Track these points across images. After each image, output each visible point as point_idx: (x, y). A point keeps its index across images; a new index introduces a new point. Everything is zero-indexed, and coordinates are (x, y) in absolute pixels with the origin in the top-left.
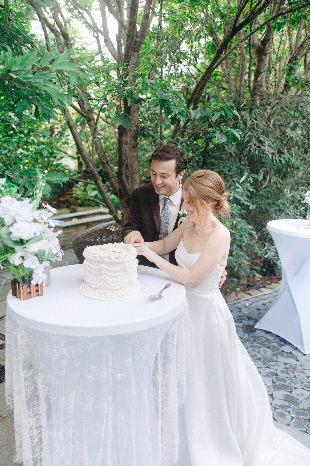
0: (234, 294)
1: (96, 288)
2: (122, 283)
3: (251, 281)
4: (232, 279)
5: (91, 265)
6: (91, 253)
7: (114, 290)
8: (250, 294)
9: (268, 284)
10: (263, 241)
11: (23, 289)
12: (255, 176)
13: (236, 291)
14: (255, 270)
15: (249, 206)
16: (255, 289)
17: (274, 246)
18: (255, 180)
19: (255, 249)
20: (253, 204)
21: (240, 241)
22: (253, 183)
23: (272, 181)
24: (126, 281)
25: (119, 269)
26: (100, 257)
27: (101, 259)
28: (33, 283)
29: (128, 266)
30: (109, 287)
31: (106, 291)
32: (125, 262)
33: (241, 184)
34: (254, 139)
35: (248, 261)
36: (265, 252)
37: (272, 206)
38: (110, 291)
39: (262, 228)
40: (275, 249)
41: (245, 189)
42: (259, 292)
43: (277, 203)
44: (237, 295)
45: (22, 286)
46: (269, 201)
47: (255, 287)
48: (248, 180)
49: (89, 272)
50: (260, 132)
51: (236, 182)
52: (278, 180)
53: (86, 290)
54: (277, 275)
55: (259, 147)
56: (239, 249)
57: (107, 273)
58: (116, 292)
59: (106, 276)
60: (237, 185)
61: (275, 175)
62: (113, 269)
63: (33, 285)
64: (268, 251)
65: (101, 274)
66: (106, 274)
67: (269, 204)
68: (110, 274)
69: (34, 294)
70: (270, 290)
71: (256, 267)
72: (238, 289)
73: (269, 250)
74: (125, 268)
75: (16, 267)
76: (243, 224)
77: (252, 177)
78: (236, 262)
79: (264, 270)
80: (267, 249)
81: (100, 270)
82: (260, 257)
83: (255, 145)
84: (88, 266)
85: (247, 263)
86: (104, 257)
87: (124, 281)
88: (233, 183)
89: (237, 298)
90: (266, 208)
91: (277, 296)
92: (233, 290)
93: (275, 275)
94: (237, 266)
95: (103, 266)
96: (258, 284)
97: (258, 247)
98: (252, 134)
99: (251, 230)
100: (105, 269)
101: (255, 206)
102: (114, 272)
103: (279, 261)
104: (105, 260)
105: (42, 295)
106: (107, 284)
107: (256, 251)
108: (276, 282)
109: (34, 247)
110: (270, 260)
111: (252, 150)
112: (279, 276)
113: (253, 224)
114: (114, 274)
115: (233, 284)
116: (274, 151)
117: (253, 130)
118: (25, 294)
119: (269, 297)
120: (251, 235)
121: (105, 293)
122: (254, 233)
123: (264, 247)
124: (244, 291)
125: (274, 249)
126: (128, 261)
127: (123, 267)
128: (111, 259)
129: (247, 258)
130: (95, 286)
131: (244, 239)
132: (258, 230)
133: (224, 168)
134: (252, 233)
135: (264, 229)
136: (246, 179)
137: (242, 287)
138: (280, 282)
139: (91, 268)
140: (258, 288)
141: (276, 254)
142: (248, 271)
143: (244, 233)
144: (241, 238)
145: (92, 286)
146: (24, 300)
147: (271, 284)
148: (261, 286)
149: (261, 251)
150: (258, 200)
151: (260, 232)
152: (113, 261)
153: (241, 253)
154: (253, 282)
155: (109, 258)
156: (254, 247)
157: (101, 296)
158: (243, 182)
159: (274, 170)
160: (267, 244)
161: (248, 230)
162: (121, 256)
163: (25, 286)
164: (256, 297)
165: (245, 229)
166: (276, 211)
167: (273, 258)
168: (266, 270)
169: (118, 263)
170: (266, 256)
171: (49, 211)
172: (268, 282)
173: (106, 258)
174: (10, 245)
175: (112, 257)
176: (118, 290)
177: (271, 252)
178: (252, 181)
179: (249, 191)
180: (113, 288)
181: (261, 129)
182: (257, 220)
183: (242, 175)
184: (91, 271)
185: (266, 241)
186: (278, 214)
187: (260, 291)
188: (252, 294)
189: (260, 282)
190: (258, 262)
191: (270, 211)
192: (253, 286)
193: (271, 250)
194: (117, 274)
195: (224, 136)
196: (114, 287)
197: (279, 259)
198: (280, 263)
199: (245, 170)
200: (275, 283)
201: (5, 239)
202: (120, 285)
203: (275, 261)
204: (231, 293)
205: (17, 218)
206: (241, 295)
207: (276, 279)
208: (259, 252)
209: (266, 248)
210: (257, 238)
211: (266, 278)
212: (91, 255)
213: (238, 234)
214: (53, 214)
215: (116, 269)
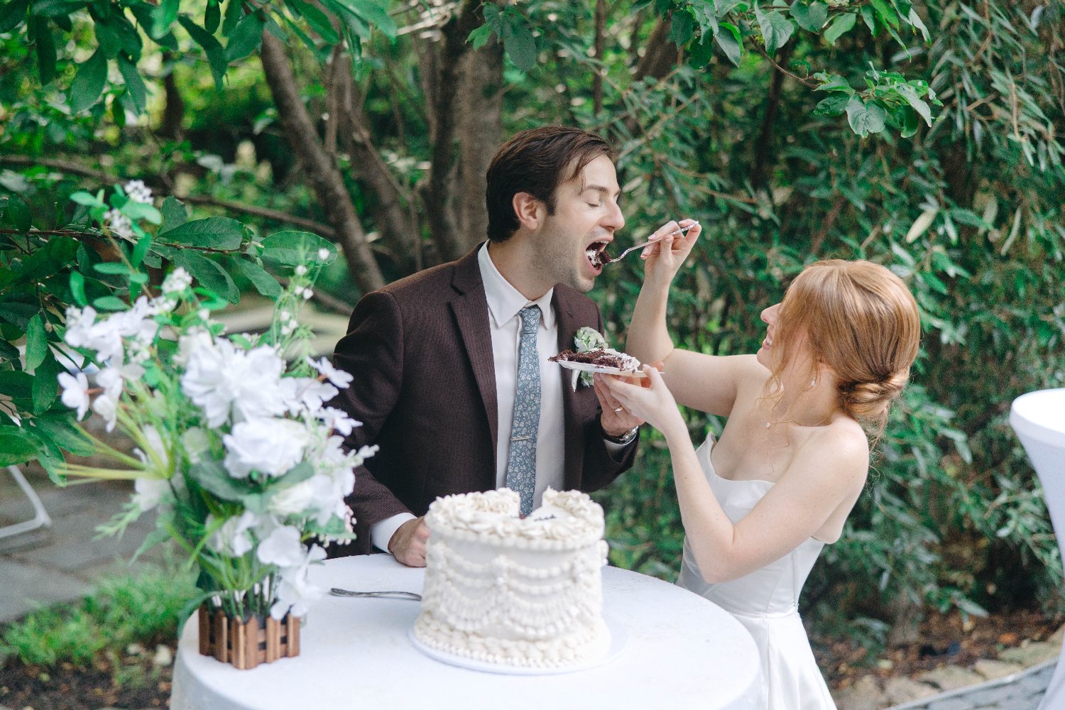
0: (868, 682)
1: (475, 633)
2: (562, 619)
3: (935, 630)
4: (862, 621)
5: (458, 559)
6: (459, 520)
7: (535, 640)
8: (935, 685)
9: (1007, 647)
10: (993, 472)
11: (248, 635)
12: (967, 216)
13: (876, 673)
14: (953, 585)
15: (938, 331)
16: (956, 664)
17: (1036, 493)
18: (966, 231)
19: (958, 501)
20: (956, 322)
21: (902, 469)
22: (959, 241)
23: (1031, 234)
24: (575, 611)
25: (555, 571)
26: (493, 532)
27: (495, 540)
28: (277, 613)
29: (583, 562)
30: (519, 630)
31: (506, 643)
32: (573, 550)
33: (908, 247)
34: (967, 78)
35: (930, 548)
36: (998, 516)
37: (1030, 332)
38: (523, 645)
39: (989, 420)
40: (1041, 502)
41: (928, 268)
42: (971, 677)
43: (1049, 319)
44: (882, 687)
45: (245, 624)
46: (1017, 312)
47: (956, 658)
48: (941, 231)
49: (448, 579)
50: (990, 52)
51: (890, 239)
52: (1055, 230)
53: (437, 640)
54: (1045, 606)
55: (984, 110)
56: (897, 502)
57: (515, 583)
58: (542, 646)
59: (511, 594)
60: (897, 250)
61: (1044, 211)
62: (533, 572)
63: (275, 622)
64: (1011, 511)
65: (495, 585)
66: (510, 588)
67: (1017, 324)
68: (523, 587)
69: (275, 650)
70: (1014, 667)
71: (955, 576)
72: (885, 665)
73: (1015, 505)
74: (572, 568)
75: (234, 562)
76: (914, 403)
77: (955, 222)
78: (886, 553)
79: (991, 589)
80: (1007, 505)
81: (492, 575)
82: (976, 535)
83: (970, 101)
84: (448, 560)
85: (928, 558)
86: (508, 533)
87: (568, 613)
88: (880, 246)
89: (883, 699)
90: (1004, 339)
91: (1043, 691)
92: (863, 666)
93: (1033, 607)
94: (889, 568)
95: (502, 561)
96: (965, 645)
97: (971, 493)
98: (958, 62)
99: (944, 425)
100: (509, 571)
101: (963, 329)
102: (538, 580)
103: (1054, 553)
104: (510, 542)
105: (296, 654)
106: (513, 620)
107: (963, 510)
108: (1037, 636)
109: (293, 499)
110: (1018, 547)
111: (960, 124)
112: (1049, 615)
113: (954, 398)
114: (535, 589)
115: (868, 643)
116: (1041, 127)
117: (961, 41)
118: (253, 648)
119: (1009, 698)
120: (945, 446)
121: (505, 650)
122: (958, 437)
123: (996, 496)
124: (911, 672)
125: (1035, 502)
126: (583, 547)
127: (566, 566)
128: (530, 538)
129: (930, 537)
130: (470, 628)
131: (915, 462)
132: (972, 426)
133: (847, 184)
134: (952, 440)
135: (997, 422)
136: (933, 228)
137: (899, 655)
138: (1055, 637)
139: (458, 569)
140: (967, 661)
141: (1043, 525)
142: (931, 588)
143: (921, 439)
144: (906, 458)
145: (461, 626)
146: (246, 668)
147: (1017, 644)
148: (977, 651)
149: (985, 510)
150: (974, 307)
151: (979, 434)
152: (535, 544)
153: (905, 518)
154: (945, 636)
155: (521, 534)
156: (955, 495)
157: (490, 658)
158: (919, 239)
159: (1041, 191)
160: (1005, 483)
161: (936, 426)
162: (562, 530)
163: (254, 623)
164: (960, 696)
165: (922, 422)
166: (1043, 352)
167: (1029, 540)
168: (999, 587)
169: (552, 552)
170: (1003, 533)
171: (327, 381)
172: (1008, 638)
173: (514, 536)
174: (223, 490)
175: (532, 533)
176: (547, 639)
177: (1024, 514)
178: (953, 235)
179: (943, 276)
180: (531, 632)
181: (993, 40)
182: (967, 384)
183: (914, 214)
184: (459, 578)
185: (1002, 471)
186: (1052, 360)
187: (975, 671)
188: (944, 684)
189: (975, 636)
190: (966, 553)
191: (1022, 349)
192: (945, 651)
193: (1026, 505)
194: (547, 589)
195: (874, 110)
196: (536, 628)
197: (1054, 543)
198: (1059, 558)
199: (929, 191)
200: (1033, 641)
201: (206, 473)
202: (553, 624)
203: (1038, 553)
204: (855, 678)
205: (244, 406)
206: (898, 685)
207: (1039, 624)
208: (976, 515)
209: (1003, 499)
210: (968, 457)
211: (1000, 621)
212: (462, 525)
213: (893, 442)
214: (339, 389)
215: (543, 573)
